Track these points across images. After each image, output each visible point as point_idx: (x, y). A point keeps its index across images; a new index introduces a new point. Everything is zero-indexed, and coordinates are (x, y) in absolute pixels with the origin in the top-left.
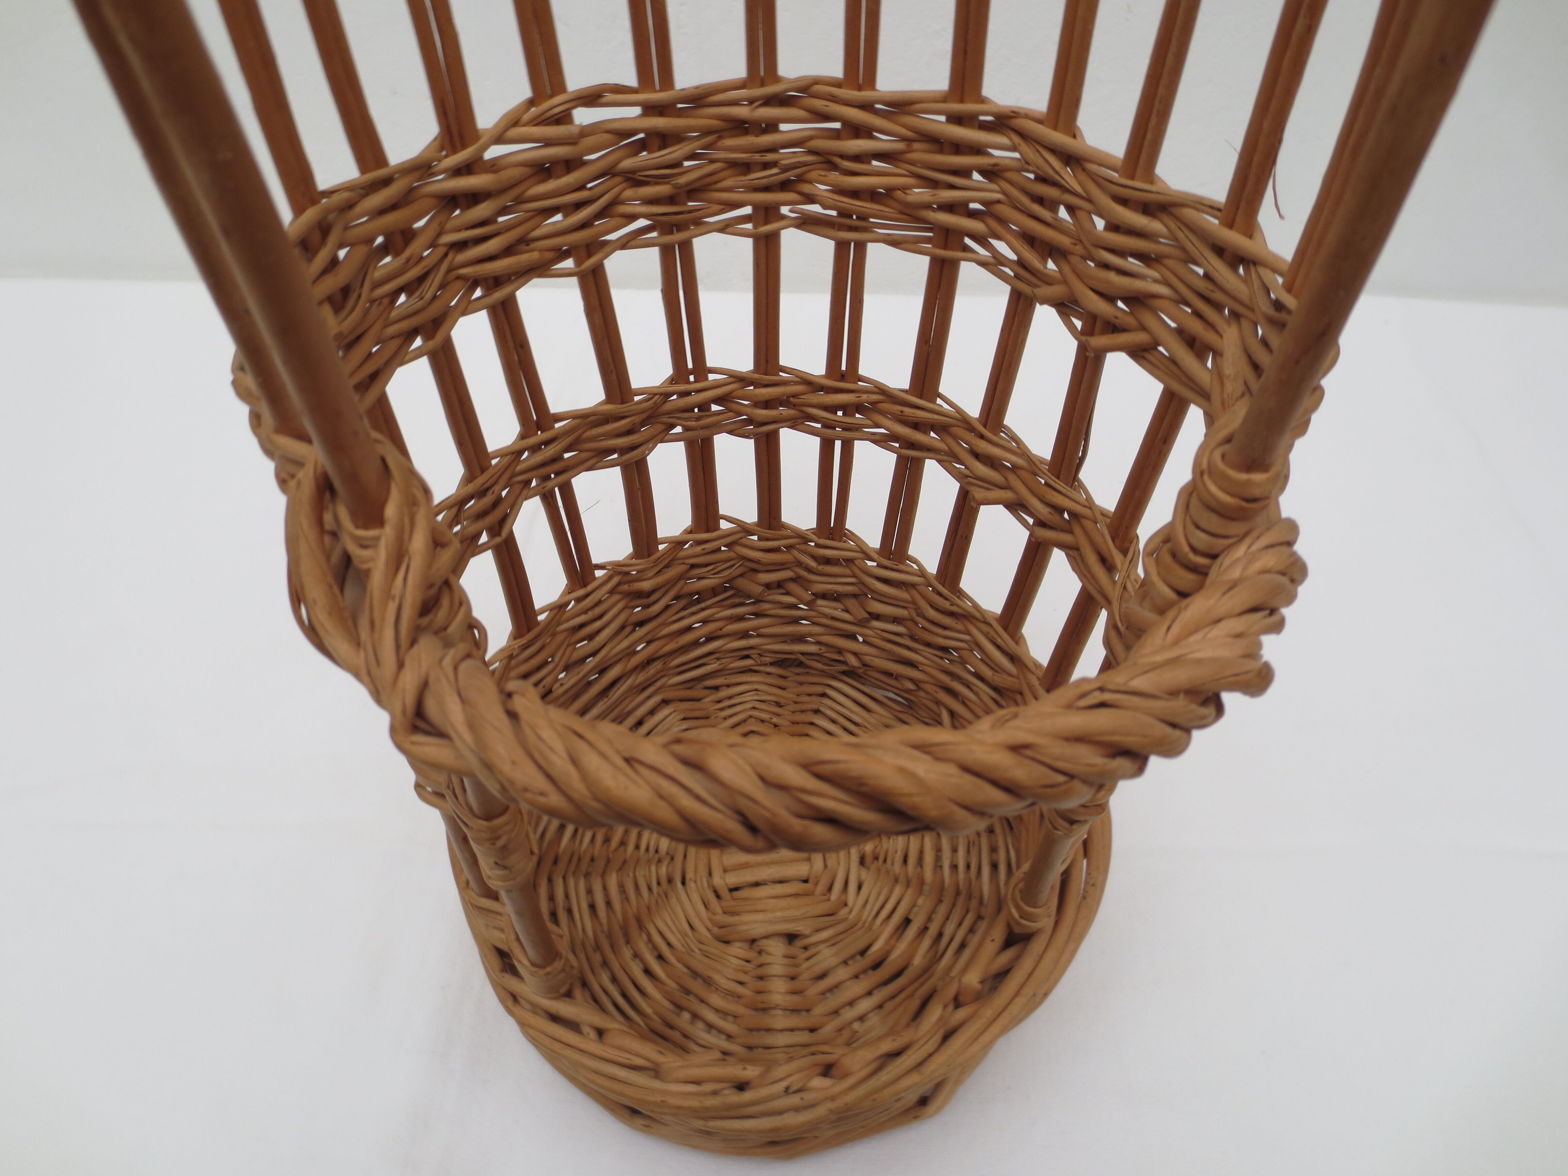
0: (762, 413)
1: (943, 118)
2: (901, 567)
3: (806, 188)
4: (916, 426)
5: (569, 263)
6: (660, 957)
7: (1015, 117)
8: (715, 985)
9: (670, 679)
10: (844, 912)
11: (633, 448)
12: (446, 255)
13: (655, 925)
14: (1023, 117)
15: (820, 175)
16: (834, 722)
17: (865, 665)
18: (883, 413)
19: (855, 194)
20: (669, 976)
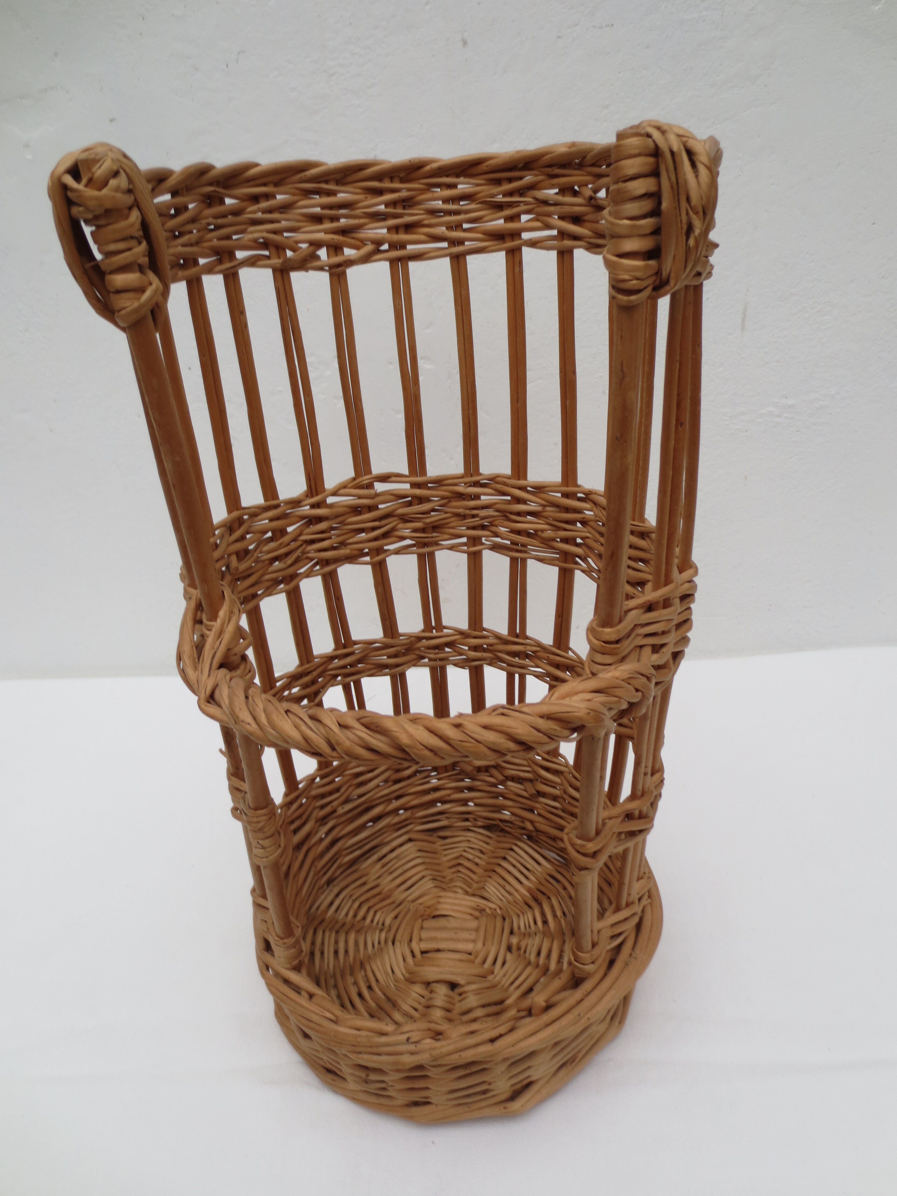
0: (473, 654)
1: (559, 495)
2: (555, 760)
3: (494, 529)
4: (558, 666)
5: (368, 559)
6: (370, 988)
7: (591, 494)
8: (398, 1007)
9: (416, 826)
10: (490, 977)
11: (397, 666)
12: (302, 545)
13: (371, 967)
14: (594, 494)
15: (501, 522)
16: (514, 866)
17: (537, 830)
18: (540, 658)
19: (519, 532)
20: (372, 998)
